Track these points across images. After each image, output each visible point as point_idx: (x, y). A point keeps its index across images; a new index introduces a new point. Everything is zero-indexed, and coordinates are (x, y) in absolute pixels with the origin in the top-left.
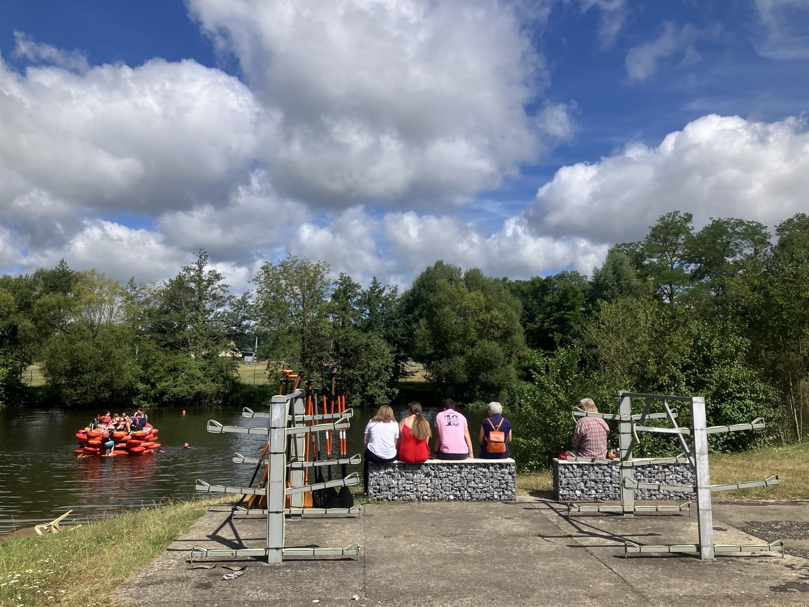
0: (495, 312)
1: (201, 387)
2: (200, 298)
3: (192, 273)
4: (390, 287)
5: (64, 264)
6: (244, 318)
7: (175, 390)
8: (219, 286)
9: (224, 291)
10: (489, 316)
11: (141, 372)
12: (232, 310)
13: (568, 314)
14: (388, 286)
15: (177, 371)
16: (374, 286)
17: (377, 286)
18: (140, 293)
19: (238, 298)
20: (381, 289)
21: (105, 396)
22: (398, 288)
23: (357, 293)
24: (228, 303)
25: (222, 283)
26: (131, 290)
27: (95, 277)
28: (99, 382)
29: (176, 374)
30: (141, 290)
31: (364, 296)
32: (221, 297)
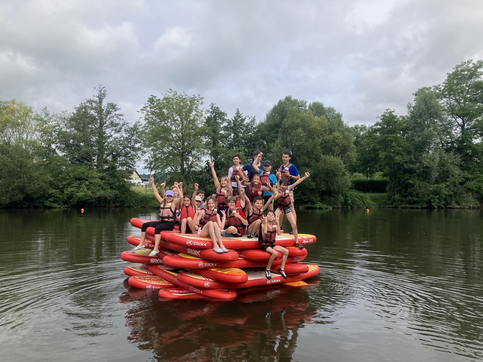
0: (337, 134)
1: (102, 192)
2: (101, 124)
3: (94, 105)
4: (250, 117)
6: (136, 142)
7: (80, 194)
8: (115, 114)
9: (120, 119)
10: (332, 137)
11: (52, 179)
12: (127, 136)
13: (391, 137)
14: (248, 116)
15: (82, 180)
16: (237, 116)
17: (240, 116)
18: (52, 118)
19: (131, 125)
20: (242, 118)
21: (19, 198)
22: (255, 118)
23: (224, 120)
24: (123, 129)
25: (117, 112)
26: (45, 116)
27: (15, 105)
28: (12, 186)
29: (81, 182)
30: (53, 116)
31: (229, 123)
32: (118, 124)
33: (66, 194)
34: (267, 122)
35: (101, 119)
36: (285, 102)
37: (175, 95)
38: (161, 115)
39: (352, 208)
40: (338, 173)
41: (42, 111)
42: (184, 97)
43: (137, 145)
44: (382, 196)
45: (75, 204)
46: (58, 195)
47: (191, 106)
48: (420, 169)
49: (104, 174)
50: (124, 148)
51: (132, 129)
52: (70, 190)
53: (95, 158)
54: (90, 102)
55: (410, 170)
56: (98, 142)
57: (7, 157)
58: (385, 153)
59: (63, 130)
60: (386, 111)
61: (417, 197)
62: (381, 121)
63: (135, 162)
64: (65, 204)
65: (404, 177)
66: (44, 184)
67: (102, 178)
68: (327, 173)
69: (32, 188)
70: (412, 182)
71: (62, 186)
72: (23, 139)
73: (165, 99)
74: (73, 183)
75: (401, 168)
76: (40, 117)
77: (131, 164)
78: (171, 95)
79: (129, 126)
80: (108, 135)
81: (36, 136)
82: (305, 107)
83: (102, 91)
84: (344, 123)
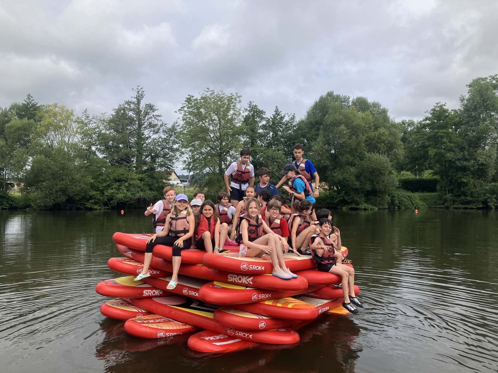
0: (382, 130)
1: (141, 194)
2: (139, 125)
3: (132, 106)
5: (30, 97)
6: (174, 142)
7: (120, 196)
8: (153, 115)
9: (158, 120)
10: (377, 133)
11: (93, 181)
12: (165, 137)
13: (441, 133)
14: (288, 114)
15: (121, 181)
16: (276, 114)
17: (279, 113)
18: (92, 121)
19: (169, 126)
20: (281, 116)
21: (62, 200)
22: (295, 115)
23: (262, 118)
24: (161, 130)
25: (155, 113)
26: (85, 119)
27: (57, 109)
28: (56, 188)
29: (121, 184)
30: (93, 119)
31: (268, 121)
32: (156, 125)
33: (107, 195)
34: (308, 119)
35: (140, 120)
36: (327, 98)
37: (212, 94)
38: (198, 115)
39: (399, 208)
40: (384, 171)
41: (82, 114)
42: (221, 96)
43: (175, 146)
44: (433, 195)
45: (115, 206)
46: (99, 197)
47: (229, 104)
48: (474, 167)
49: (144, 176)
50: (163, 149)
51: (170, 129)
52: (110, 191)
53: (134, 160)
54: (128, 103)
55: (463, 167)
56: (137, 143)
57: (51, 160)
58: (435, 150)
59: (103, 132)
60: (436, 105)
61: (472, 196)
62: (430, 116)
63: (173, 163)
64: (105, 206)
65: (457, 175)
66: (85, 186)
67: (141, 180)
68: (373, 172)
69: (74, 189)
70: (465, 181)
71: (102, 188)
72: (65, 141)
73: (202, 98)
74: (113, 185)
75: (454, 166)
76: (81, 119)
77: (170, 165)
78: (208, 94)
79: (167, 127)
80: (147, 136)
81: (77, 139)
82: (348, 103)
83: (140, 92)
84: (391, 118)
